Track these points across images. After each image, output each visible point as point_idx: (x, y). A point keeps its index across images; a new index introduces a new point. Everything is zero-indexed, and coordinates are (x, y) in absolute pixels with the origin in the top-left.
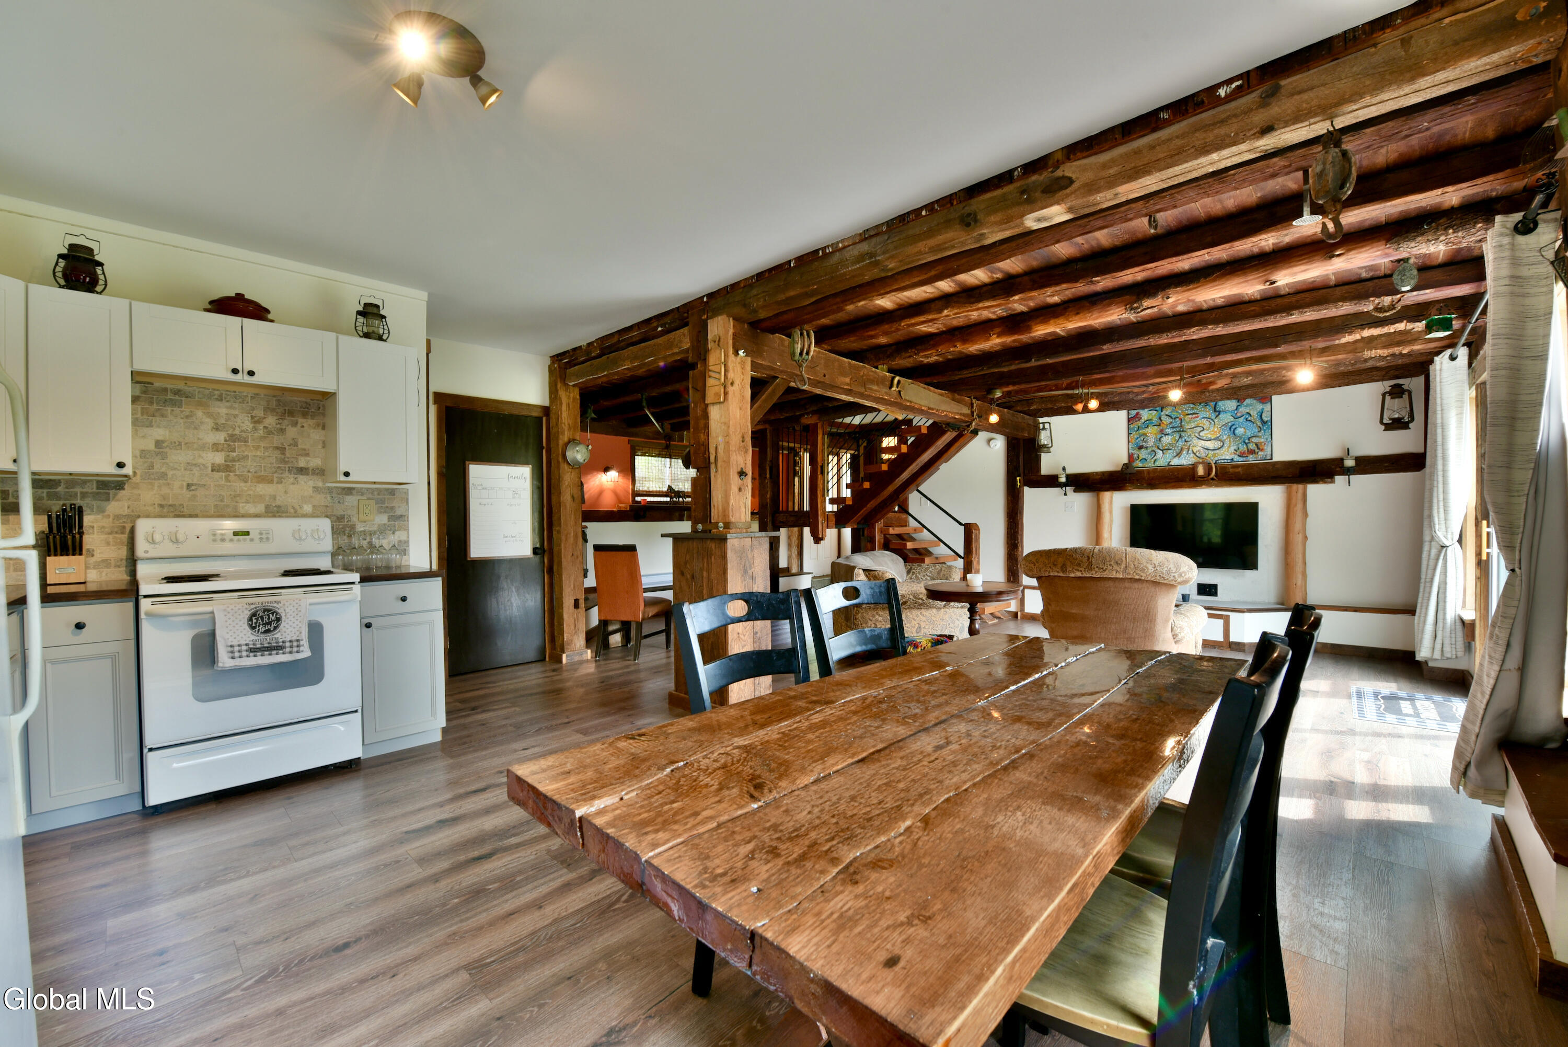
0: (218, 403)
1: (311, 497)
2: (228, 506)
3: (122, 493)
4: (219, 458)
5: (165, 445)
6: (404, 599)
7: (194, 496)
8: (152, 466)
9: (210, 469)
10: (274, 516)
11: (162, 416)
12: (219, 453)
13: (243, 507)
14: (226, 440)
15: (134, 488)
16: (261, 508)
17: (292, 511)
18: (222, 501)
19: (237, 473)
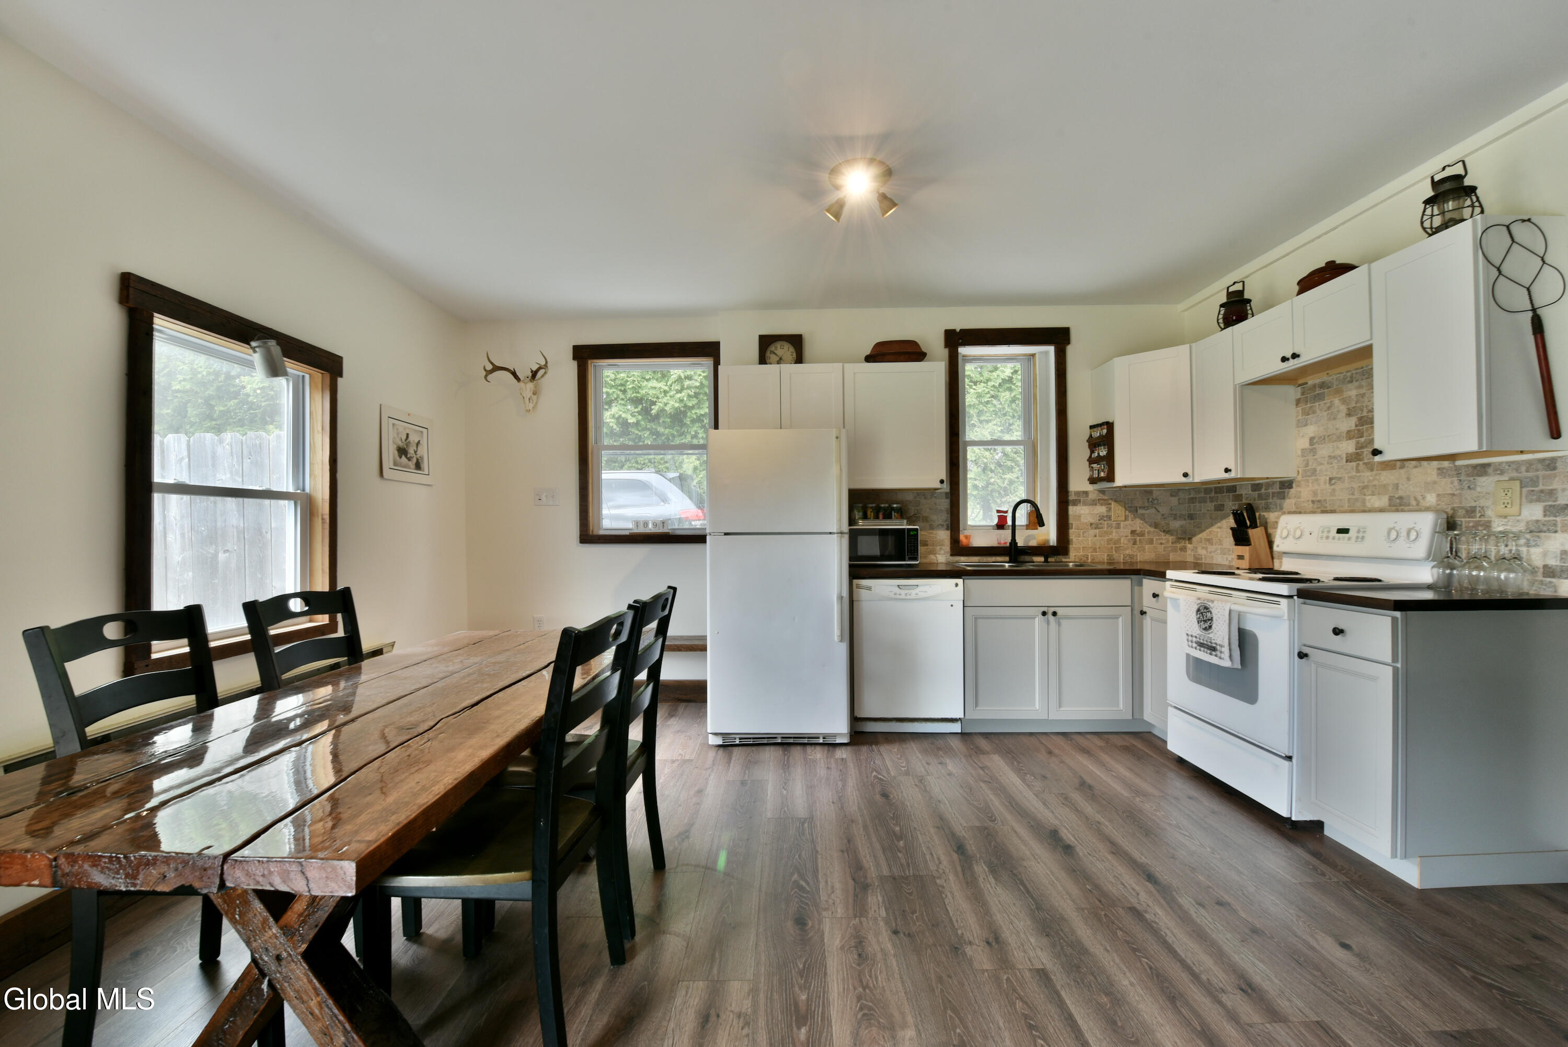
0: (1350, 386)
1: (1435, 483)
2: (1357, 500)
3: (1292, 491)
4: (1349, 447)
5: (1315, 441)
6: (1337, 632)
7: (1334, 490)
8: (1307, 465)
9: (1344, 460)
10: (1397, 511)
11: (1314, 412)
12: (1350, 442)
13: (1370, 500)
14: (1356, 426)
15: (1298, 486)
16: (1383, 501)
17: (1414, 503)
18: (1353, 494)
19: (1366, 461)
